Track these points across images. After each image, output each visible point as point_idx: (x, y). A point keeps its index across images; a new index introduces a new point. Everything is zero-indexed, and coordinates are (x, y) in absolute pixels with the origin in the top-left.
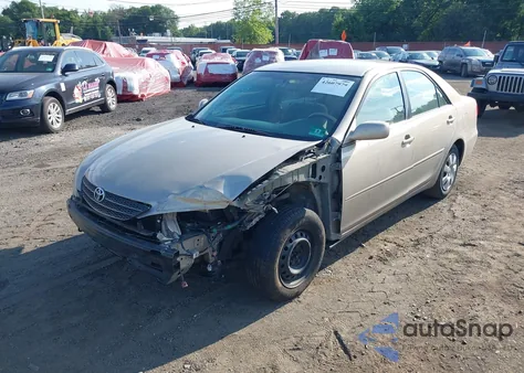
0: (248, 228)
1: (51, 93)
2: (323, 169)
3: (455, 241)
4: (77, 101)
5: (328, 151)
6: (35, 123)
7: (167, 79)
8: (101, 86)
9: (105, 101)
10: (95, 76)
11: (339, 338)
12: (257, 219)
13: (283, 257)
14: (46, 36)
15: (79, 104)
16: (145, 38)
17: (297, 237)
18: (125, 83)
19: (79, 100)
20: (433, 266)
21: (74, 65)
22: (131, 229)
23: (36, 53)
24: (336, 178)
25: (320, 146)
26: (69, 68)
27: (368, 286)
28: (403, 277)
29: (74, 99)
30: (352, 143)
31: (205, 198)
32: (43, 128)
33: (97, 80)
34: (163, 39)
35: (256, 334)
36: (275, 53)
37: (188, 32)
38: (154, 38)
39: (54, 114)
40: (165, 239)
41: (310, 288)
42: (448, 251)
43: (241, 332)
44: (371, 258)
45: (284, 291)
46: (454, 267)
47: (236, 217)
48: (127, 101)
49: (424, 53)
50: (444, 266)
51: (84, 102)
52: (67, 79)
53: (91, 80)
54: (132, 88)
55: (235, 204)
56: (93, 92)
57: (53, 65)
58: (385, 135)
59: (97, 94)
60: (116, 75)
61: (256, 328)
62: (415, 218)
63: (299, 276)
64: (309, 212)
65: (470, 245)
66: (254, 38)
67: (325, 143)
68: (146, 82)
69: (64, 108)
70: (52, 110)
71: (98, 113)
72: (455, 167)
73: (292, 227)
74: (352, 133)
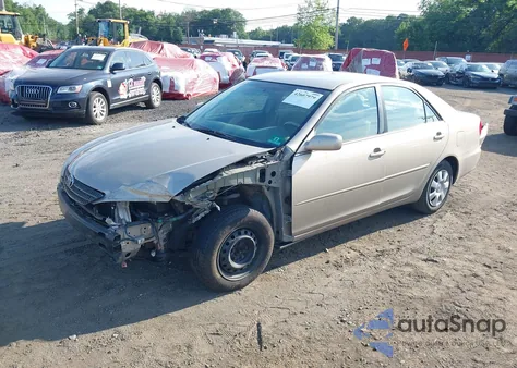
0: (194, 221)
1: (98, 89)
2: (273, 174)
3: (420, 256)
4: (122, 97)
5: (280, 158)
6: (80, 114)
7: (215, 80)
8: (147, 84)
9: (150, 98)
10: (141, 75)
11: (259, 330)
12: (203, 215)
13: (224, 251)
14: (116, 35)
15: (123, 100)
16: (212, 39)
17: (240, 234)
18: (172, 82)
19: (124, 96)
20: (384, 276)
21: (122, 64)
22: (89, 212)
23: (90, 52)
24: (288, 183)
25: (273, 153)
26: (117, 67)
27: (310, 287)
28: (348, 283)
29: (119, 94)
30: (308, 152)
31: (152, 191)
32: (87, 120)
33: (144, 79)
34: (230, 41)
35: (187, 318)
36: (322, 60)
37: (254, 35)
38: (221, 40)
39: (99, 108)
40: (113, 223)
41: (254, 283)
42: (407, 264)
43: (175, 314)
44: (328, 262)
45: (223, 281)
46: (403, 280)
47: (182, 211)
48: (174, 99)
49: (484, 65)
50: (394, 278)
51: (128, 98)
52: (114, 77)
53: (136, 78)
54: (179, 87)
55: (178, 198)
56: (139, 89)
57: (103, 64)
58: (338, 148)
59: (142, 91)
60: (163, 74)
61: (190, 312)
62: (392, 230)
63: (241, 271)
64: (254, 213)
65: (432, 261)
66: (315, 43)
67: (278, 150)
68: (193, 82)
69: (109, 103)
70: (97, 105)
71: (143, 108)
72: (447, 184)
73: (232, 225)
74: (307, 143)
